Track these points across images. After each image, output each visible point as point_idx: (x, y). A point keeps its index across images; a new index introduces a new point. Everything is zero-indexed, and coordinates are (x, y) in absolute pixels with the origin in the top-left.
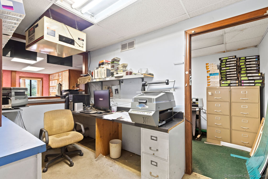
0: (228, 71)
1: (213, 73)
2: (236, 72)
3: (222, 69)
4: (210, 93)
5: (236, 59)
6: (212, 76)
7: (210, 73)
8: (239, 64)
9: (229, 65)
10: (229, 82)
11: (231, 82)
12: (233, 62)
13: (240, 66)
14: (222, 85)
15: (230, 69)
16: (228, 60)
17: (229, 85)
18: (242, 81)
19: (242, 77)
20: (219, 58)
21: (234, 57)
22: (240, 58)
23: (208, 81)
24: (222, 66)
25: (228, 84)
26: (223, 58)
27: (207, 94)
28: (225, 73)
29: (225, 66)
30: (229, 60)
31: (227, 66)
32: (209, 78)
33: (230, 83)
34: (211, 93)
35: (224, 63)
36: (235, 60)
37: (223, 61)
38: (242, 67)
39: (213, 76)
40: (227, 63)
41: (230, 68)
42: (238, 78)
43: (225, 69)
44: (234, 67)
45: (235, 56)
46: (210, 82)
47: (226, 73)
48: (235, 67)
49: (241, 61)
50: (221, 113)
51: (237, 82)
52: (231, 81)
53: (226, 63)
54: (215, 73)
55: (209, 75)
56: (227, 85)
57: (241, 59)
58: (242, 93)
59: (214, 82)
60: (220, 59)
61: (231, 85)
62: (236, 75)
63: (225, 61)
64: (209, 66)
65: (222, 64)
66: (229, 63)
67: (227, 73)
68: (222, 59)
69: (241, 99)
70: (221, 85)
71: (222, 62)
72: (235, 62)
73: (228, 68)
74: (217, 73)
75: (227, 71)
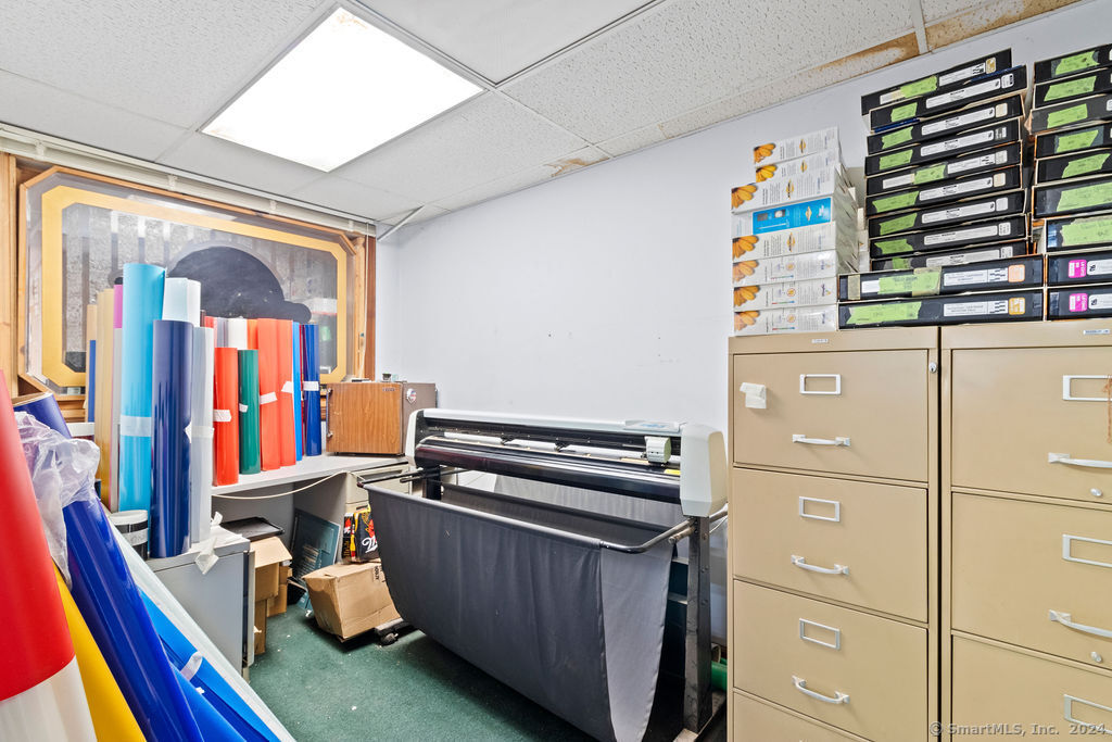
0: (939, 193)
1: (784, 200)
2: (1002, 204)
3: (887, 184)
4: (754, 395)
5: (1006, 81)
6: (775, 234)
7: (756, 203)
8: (1041, 120)
9: (940, 147)
10: (926, 280)
11: (952, 280)
12: (985, 114)
13: (1049, 141)
14: (858, 314)
15: (951, 180)
16: (931, 103)
17: (931, 311)
18: (1072, 266)
19: (1070, 216)
20: (864, 99)
21: (990, 67)
22: (1044, 69)
23: (743, 283)
24: (885, 163)
25: (918, 305)
26: (898, 87)
27: (734, 396)
28: (910, 221)
29: (907, 156)
30: (946, 98)
31: (926, 151)
32: (748, 256)
33: (934, 288)
34: (760, 387)
35: (905, 134)
36: (1001, 91)
37: (896, 116)
38: (1064, 145)
39: (784, 234)
40: (927, 130)
41: (954, 168)
42: (1025, 251)
43: (909, 179)
44: (994, 151)
45: (1004, 58)
46: (758, 288)
47: (918, 220)
48: (1001, 157)
49: (1054, 92)
50: (845, 592)
51: (1017, 273)
52: (947, 269)
53: (916, 132)
54: (796, 197)
55: (747, 229)
56: (911, 310)
57: (1060, 70)
58: (1066, 396)
59: (791, 293)
60: (869, 101)
61: (950, 310)
62: (1005, 229)
63: (910, 111)
64: (774, 166)
65: (888, 141)
66: (941, 126)
67: (929, 218)
68: (884, 99)
69: (1053, 457)
70: (848, 316)
71: (882, 121)
72: (1002, 110)
73: (936, 172)
74: (815, 204)
75: (926, 195)
